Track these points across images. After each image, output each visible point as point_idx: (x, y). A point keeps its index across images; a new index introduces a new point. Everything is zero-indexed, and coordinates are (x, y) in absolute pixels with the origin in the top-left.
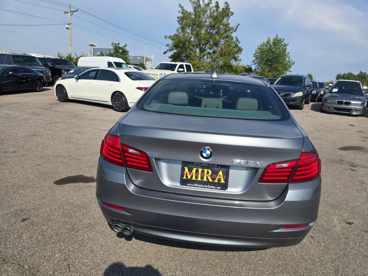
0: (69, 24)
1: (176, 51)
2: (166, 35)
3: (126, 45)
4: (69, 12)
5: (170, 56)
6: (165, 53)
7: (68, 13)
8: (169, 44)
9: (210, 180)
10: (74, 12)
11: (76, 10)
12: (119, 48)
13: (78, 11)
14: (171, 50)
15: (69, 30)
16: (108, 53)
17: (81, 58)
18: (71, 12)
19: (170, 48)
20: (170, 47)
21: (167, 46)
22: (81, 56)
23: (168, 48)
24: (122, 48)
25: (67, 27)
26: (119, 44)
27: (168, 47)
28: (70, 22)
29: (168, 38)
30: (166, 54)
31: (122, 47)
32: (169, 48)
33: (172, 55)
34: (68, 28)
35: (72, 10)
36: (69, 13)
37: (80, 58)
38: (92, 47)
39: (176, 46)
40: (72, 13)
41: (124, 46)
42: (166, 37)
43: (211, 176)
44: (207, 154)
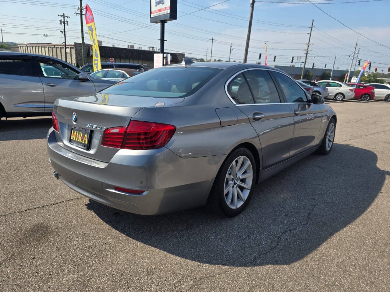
9: (81, 141)
43: (82, 138)
44: (74, 118)
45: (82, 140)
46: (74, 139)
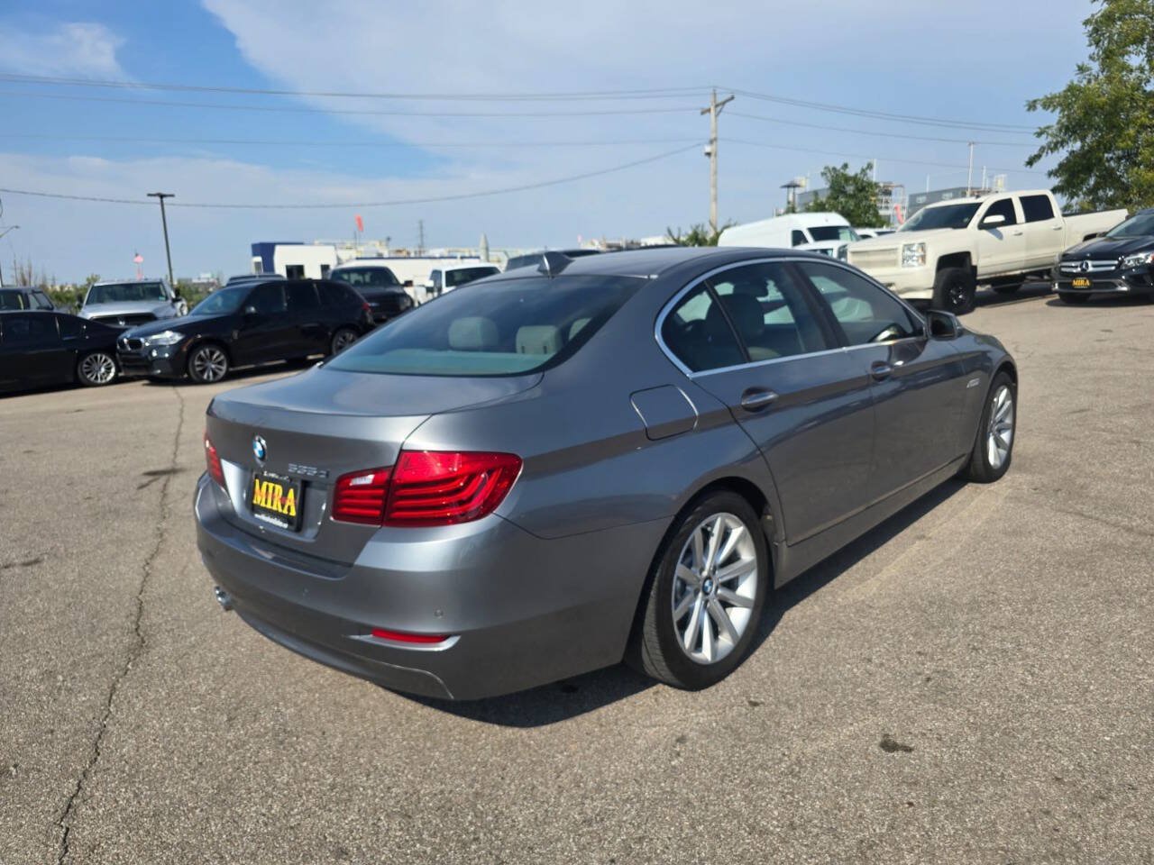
0: (711, 142)
1: (1077, 146)
2: (1031, 99)
3: (870, 166)
4: (712, 108)
5: (1054, 166)
6: (1030, 163)
7: (709, 110)
8: (1048, 127)
9: (280, 510)
10: (724, 103)
11: (729, 96)
12: (847, 179)
13: (732, 98)
14: (1054, 147)
15: (712, 157)
16: (811, 204)
17: (726, 231)
18: (717, 106)
19: (1055, 140)
20: (1053, 135)
21: (1039, 135)
22: (727, 227)
23: (1044, 141)
24: (855, 179)
25: (708, 149)
26: (845, 166)
27: (1044, 136)
28: (713, 136)
29: (1039, 107)
30: (1035, 165)
31: (856, 175)
32: (1050, 139)
33: (1061, 165)
34: (709, 154)
35: (720, 99)
36: (712, 111)
37: (722, 231)
38: (792, 189)
39: (1072, 129)
40: (719, 109)
41: (863, 171)
42: (1032, 106)
43: (281, 499)
44: (259, 452)
45: (283, 506)
46: (263, 504)
